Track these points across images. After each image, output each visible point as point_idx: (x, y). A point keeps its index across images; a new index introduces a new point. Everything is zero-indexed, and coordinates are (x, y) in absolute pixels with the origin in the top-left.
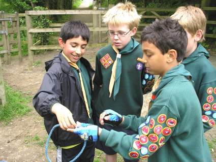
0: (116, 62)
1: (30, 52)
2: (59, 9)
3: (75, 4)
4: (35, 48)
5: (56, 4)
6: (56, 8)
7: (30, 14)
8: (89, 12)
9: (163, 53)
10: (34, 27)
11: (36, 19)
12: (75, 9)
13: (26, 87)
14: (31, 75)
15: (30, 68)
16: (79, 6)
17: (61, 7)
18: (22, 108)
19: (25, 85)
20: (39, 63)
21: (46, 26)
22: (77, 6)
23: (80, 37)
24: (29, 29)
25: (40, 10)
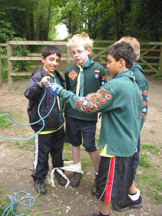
0: (80, 74)
1: (10, 78)
2: (36, 40)
3: (50, 36)
4: (14, 74)
5: (33, 35)
6: (32, 39)
7: (11, 43)
8: (64, 43)
9: (117, 61)
10: (14, 56)
11: (16, 49)
12: (51, 40)
13: (7, 107)
14: (10, 98)
15: (10, 92)
16: (54, 38)
17: (37, 39)
18: (5, 122)
19: (5, 105)
20: (17, 88)
21: (25, 55)
22: (52, 38)
23: (55, 54)
24: (9, 57)
25: (20, 40)
